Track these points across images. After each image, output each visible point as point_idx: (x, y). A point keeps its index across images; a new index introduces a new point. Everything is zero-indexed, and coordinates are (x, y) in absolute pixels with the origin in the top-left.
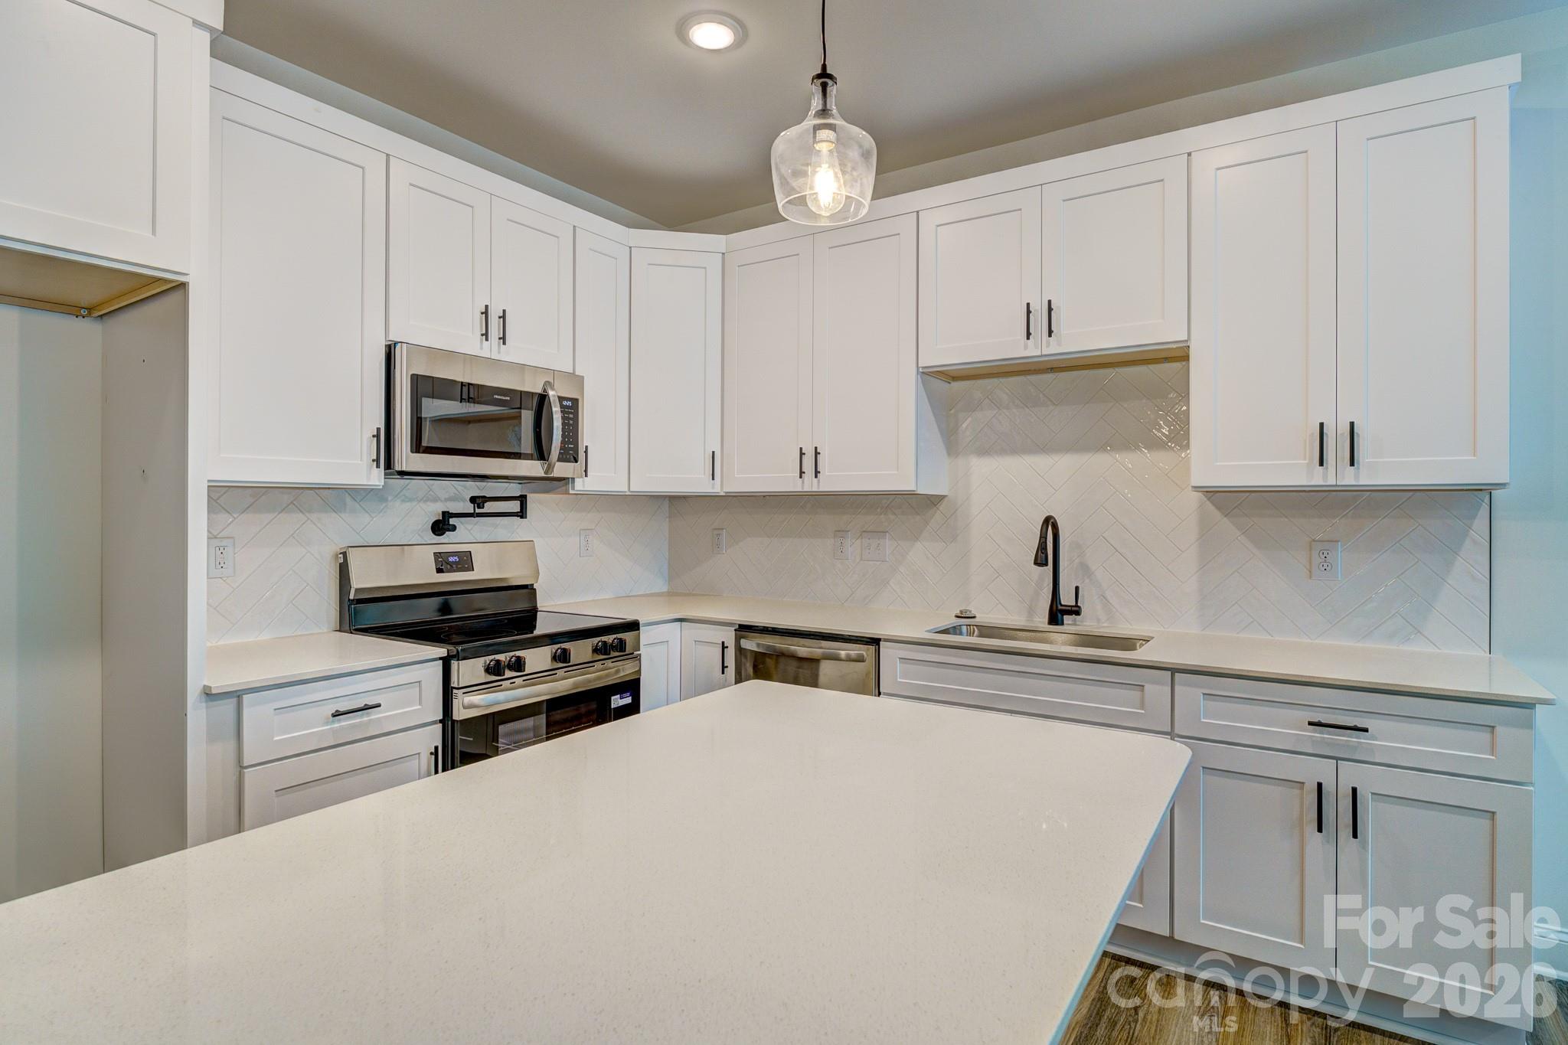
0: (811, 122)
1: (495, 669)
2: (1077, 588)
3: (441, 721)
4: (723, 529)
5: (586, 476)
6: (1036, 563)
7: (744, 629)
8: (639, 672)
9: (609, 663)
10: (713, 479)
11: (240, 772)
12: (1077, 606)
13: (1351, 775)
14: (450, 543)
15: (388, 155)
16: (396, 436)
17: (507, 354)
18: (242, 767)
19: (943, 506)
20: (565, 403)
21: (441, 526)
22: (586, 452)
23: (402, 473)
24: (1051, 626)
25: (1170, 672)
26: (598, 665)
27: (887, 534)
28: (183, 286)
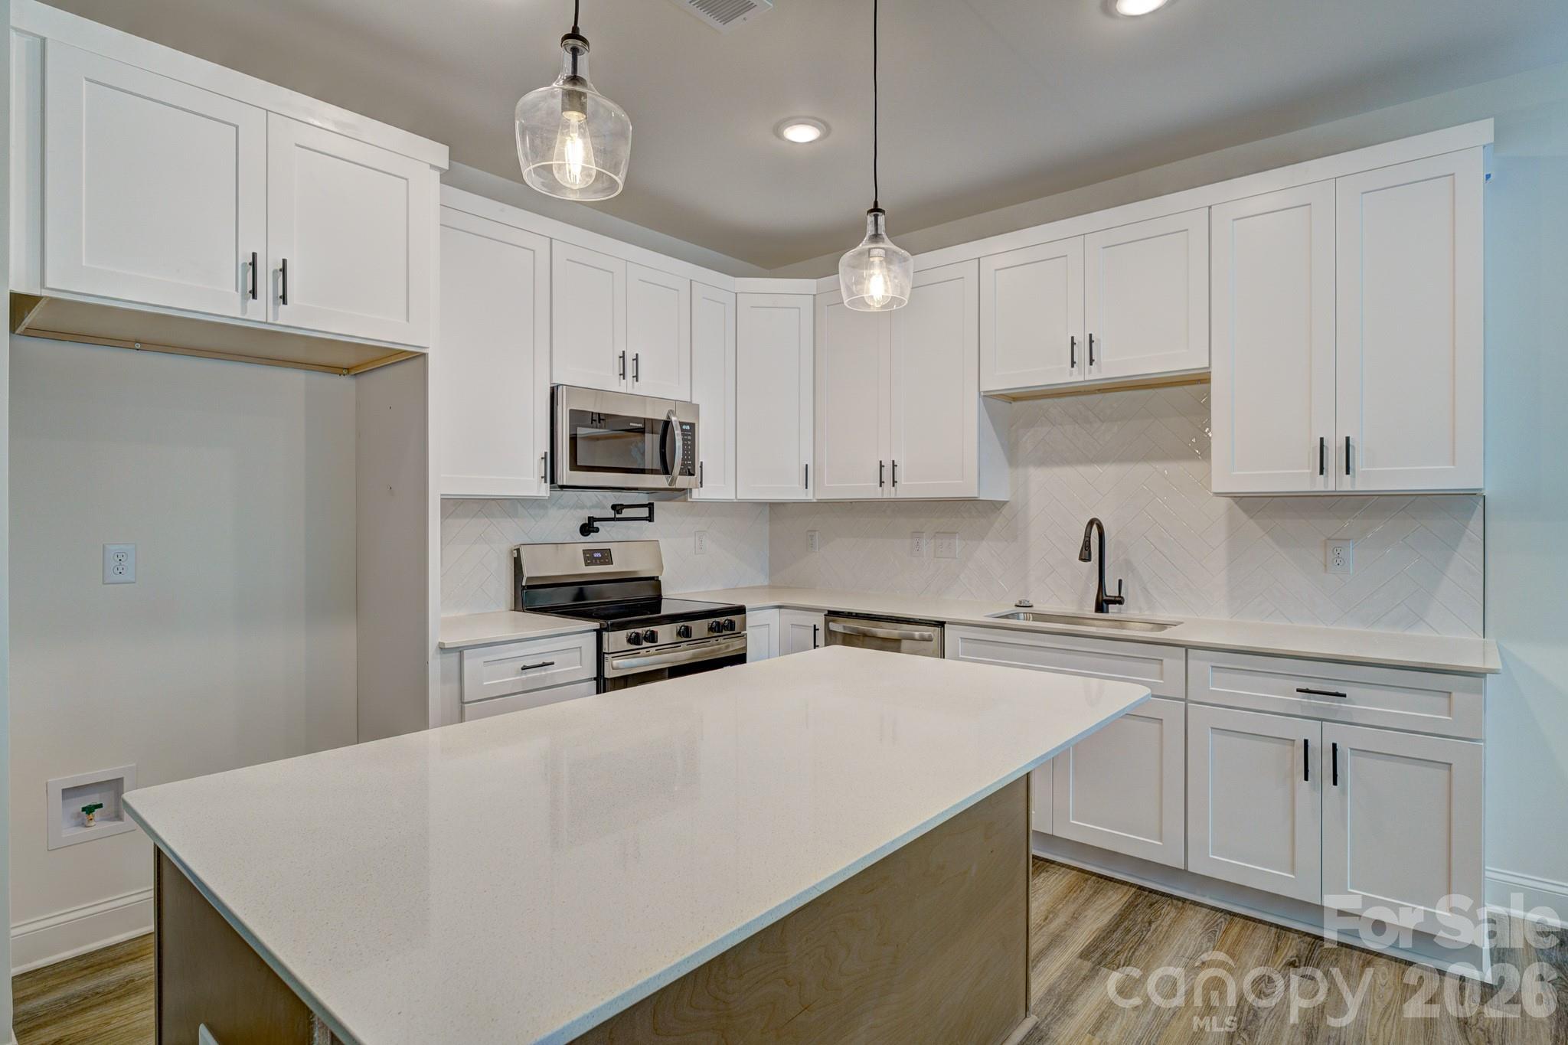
0: (864, 245)
1: (635, 640)
2: (1120, 581)
3: (595, 679)
4: (815, 531)
5: (701, 486)
6: (1081, 559)
7: (832, 615)
8: (745, 648)
9: (721, 640)
10: (806, 488)
11: (462, 706)
12: (1120, 596)
13: (1334, 733)
14: (593, 541)
15: (551, 238)
16: (559, 458)
17: (641, 388)
18: (463, 703)
19: (1005, 510)
20: (684, 427)
21: (587, 528)
22: (701, 467)
23: (563, 487)
24: (1097, 614)
25: (1184, 649)
26: (713, 641)
27: (957, 535)
28: (424, 355)
